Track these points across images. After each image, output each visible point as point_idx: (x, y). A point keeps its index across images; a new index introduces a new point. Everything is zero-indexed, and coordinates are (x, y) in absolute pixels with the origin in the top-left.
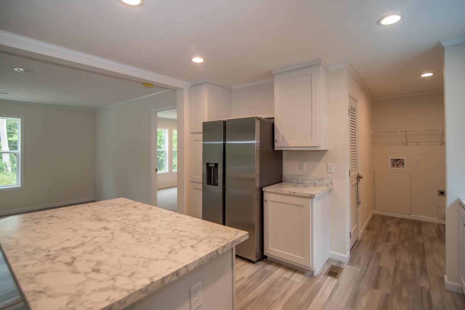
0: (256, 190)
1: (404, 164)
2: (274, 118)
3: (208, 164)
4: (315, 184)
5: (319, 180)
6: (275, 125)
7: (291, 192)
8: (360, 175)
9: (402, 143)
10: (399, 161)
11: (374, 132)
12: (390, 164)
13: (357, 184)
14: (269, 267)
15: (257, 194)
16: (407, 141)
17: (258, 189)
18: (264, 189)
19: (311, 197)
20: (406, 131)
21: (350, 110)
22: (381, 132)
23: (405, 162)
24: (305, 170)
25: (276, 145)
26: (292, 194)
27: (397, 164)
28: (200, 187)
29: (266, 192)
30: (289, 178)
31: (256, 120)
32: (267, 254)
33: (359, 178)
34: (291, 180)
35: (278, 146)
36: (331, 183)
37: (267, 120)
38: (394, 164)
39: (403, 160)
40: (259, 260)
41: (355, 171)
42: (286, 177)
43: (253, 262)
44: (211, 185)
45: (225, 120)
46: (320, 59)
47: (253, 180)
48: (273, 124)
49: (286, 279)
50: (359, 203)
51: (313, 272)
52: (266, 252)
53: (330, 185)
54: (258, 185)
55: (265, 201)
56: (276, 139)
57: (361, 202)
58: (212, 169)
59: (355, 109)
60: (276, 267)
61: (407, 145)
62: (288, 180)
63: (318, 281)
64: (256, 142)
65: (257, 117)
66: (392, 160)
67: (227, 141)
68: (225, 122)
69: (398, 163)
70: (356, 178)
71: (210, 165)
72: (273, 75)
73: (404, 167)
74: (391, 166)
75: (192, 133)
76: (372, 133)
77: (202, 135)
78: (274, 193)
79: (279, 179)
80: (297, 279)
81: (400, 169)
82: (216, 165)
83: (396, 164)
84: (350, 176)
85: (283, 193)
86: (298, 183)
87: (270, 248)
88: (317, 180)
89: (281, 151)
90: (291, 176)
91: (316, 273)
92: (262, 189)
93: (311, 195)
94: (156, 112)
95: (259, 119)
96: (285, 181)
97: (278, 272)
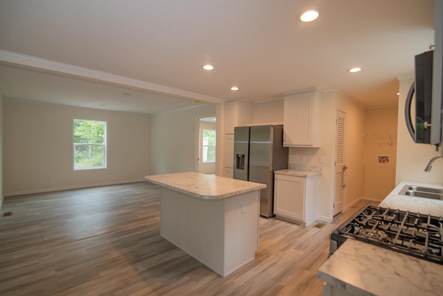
0: (270, 173)
1: (388, 160)
2: (283, 125)
3: (237, 155)
4: (310, 170)
5: (313, 168)
6: (284, 130)
7: (292, 174)
8: (346, 166)
9: (388, 144)
10: (385, 158)
11: (365, 135)
12: (377, 160)
13: (342, 173)
14: (277, 221)
15: (270, 175)
16: (391, 143)
17: (271, 172)
18: (275, 172)
19: (305, 177)
20: (390, 135)
21: (338, 120)
22: (370, 135)
23: (389, 159)
24: (304, 161)
25: (284, 143)
26: (293, 175)
27: (384, 161)
28: (232, 170)
29: (276, 173)
30: (293, 166)
31: (271, 127)
32: (276, 213)
33: (345, 168)
34: (294, 167)
35: (285, 144)
36: (321, 170)
37: (279, 127)
38: (381, 161)
39: (388, 157)
40: (270, 217)
41: (342, 163)
42: (291, 165)
43: (267, 218)
44: (239, 169)
45: (250, 126)
46: (316, 87)
47: (268, 168)
48: (283, 129)
49: (287, 226)
50: (344, 186)
51: (305, 223)
52: (275, 212)
53: (321, 171)
54: (271, 169)
55: (276, 179)
56: (284, 139)
57: (346, 186)
58: (240, 158)
59: (344, 119)
60: (281, 221)
61: (392, 145)
62: (292, 168)
63: (307, 229)
64: (270, 142)
65: (272, 125)
66: (379, 157)
67: (251, 141)
68: (250, 128)
69: (384, 159)
70: (342, 168)
71: (239, 156)
72: (284, 96)
73: (388, 163)
74: (379, 162)
75: (226, 134)
76: (363, 135)
77: (233, 136)
78: (282, 174)
79: (286, 167)
80: (295, 227)
81: (386, 164)
82: (243, 156)
83: (382, 161)
84: (335, 166)
85: (287, 174)
86: (299, 170)
87: (278, 209)
88: (312, 167)
89: (288, 148)
90: (294, 165)
91: (307, 225)
92: (273, 172)
93: (305, 175)
94: (199, 119)
95: (273, 126)
96: (290, 168)
97: (282, 223)
